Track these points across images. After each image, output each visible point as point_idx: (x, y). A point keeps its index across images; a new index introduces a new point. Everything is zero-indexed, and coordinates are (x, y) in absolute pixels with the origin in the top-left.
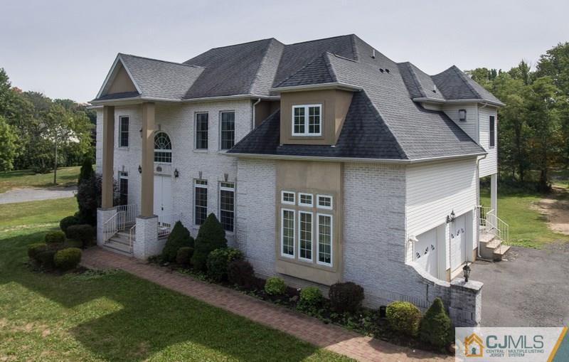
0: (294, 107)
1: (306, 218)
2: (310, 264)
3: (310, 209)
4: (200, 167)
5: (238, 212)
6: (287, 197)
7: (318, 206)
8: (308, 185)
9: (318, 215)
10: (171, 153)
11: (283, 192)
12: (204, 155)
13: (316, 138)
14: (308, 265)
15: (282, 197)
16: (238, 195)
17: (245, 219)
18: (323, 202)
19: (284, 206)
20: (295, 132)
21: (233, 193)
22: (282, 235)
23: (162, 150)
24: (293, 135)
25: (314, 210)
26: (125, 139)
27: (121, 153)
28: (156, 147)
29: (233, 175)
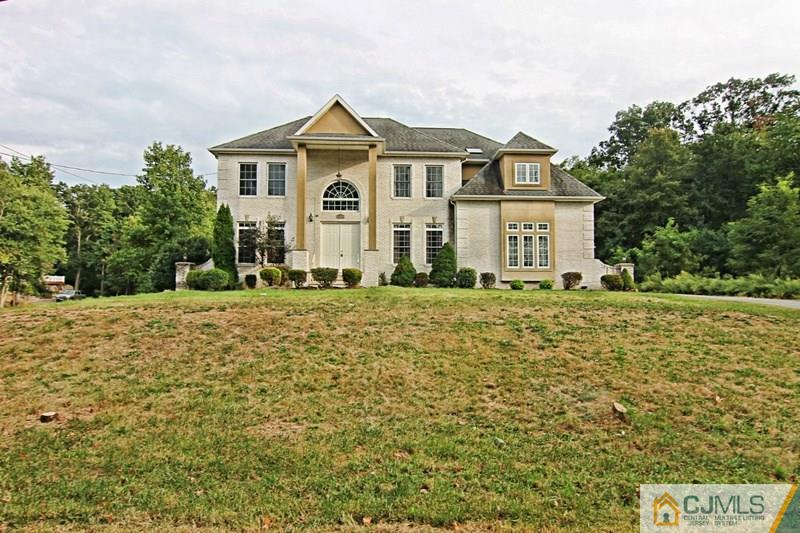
0: (516, 164)
1: (528, 240)
2: (534, 269)
3: (533, 233)
4: (400, 212)
6: (511, 226)
7: (538, 230)
8: (529, 217)
9: (538, 236)
10: (358, 202)
11: (507, 223)
12: (406, 202)
13: (536, 185)
14: (531, 271)
15: (507, 226)
16: (459, 230)
18: (541, 227)
19: (509, 233)
20: (518, 181)
21: (441, 232)
22: (508, 254)
23: (341, 199)
24: (516, 183)
25: (535, 233)
26: (276, 188)
27: (271, 202)
28: (332, 196)
29: (443, 217)
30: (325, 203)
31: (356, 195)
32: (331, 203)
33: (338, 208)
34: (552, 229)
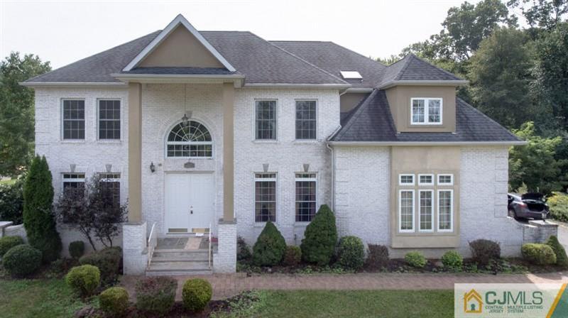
0: (412, 99)
1: (426, 196)
2: (432, 233)
3: (432, 188)
4: (264, 160)
5: (337, 200)
6: (404, 179)
7: (439, 184)
8: (428, 167)
9: (438, 191)
10: (211, 146)
11: (400, 175)
12: (270, 146)
13: (438, 127)
14: (430, 235)
15: (400, 179)
16: (337, 183)
17: (347, 206)
18: (443, 179)
19: (402, 187)
20: (414, 121)
21: (314, 182)
22: (400, 214)
23: (190, 143)
24: (412, 123)
25: (436, 187)
26: (109, 130)
27: (102, 147)
28: (179, 139)
29: (316, 165)
30: (170, 147)
31: (209, 139)
32: (178, 147)
33: (185, 154)
34: (456, 182)
